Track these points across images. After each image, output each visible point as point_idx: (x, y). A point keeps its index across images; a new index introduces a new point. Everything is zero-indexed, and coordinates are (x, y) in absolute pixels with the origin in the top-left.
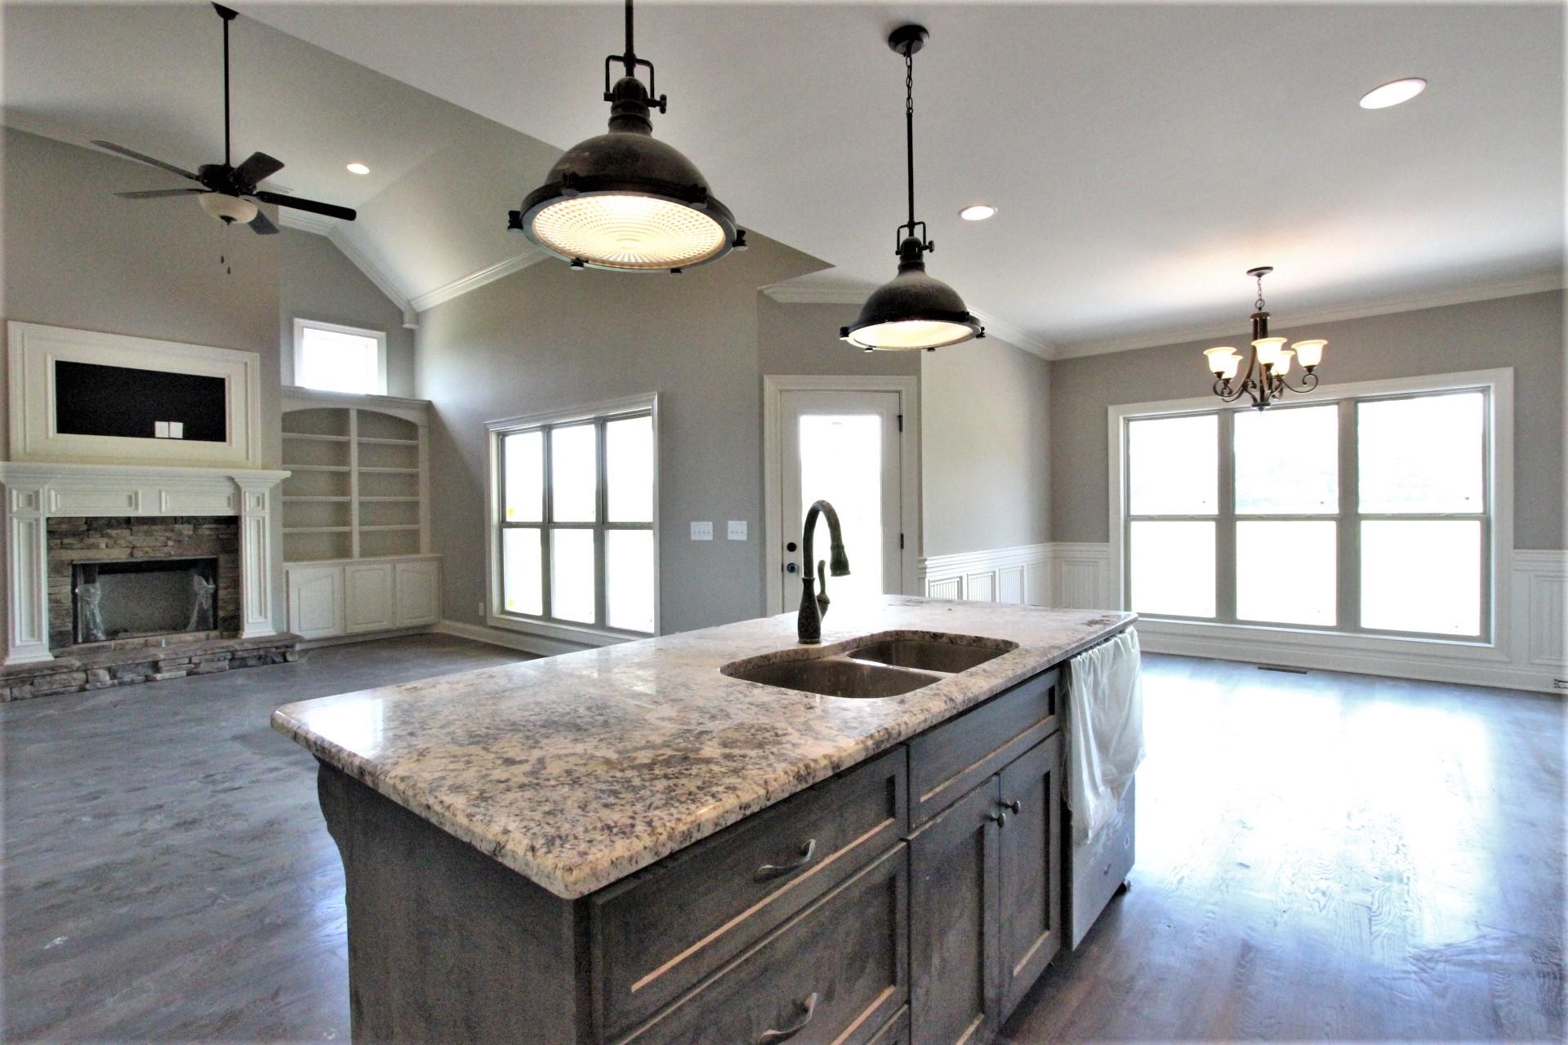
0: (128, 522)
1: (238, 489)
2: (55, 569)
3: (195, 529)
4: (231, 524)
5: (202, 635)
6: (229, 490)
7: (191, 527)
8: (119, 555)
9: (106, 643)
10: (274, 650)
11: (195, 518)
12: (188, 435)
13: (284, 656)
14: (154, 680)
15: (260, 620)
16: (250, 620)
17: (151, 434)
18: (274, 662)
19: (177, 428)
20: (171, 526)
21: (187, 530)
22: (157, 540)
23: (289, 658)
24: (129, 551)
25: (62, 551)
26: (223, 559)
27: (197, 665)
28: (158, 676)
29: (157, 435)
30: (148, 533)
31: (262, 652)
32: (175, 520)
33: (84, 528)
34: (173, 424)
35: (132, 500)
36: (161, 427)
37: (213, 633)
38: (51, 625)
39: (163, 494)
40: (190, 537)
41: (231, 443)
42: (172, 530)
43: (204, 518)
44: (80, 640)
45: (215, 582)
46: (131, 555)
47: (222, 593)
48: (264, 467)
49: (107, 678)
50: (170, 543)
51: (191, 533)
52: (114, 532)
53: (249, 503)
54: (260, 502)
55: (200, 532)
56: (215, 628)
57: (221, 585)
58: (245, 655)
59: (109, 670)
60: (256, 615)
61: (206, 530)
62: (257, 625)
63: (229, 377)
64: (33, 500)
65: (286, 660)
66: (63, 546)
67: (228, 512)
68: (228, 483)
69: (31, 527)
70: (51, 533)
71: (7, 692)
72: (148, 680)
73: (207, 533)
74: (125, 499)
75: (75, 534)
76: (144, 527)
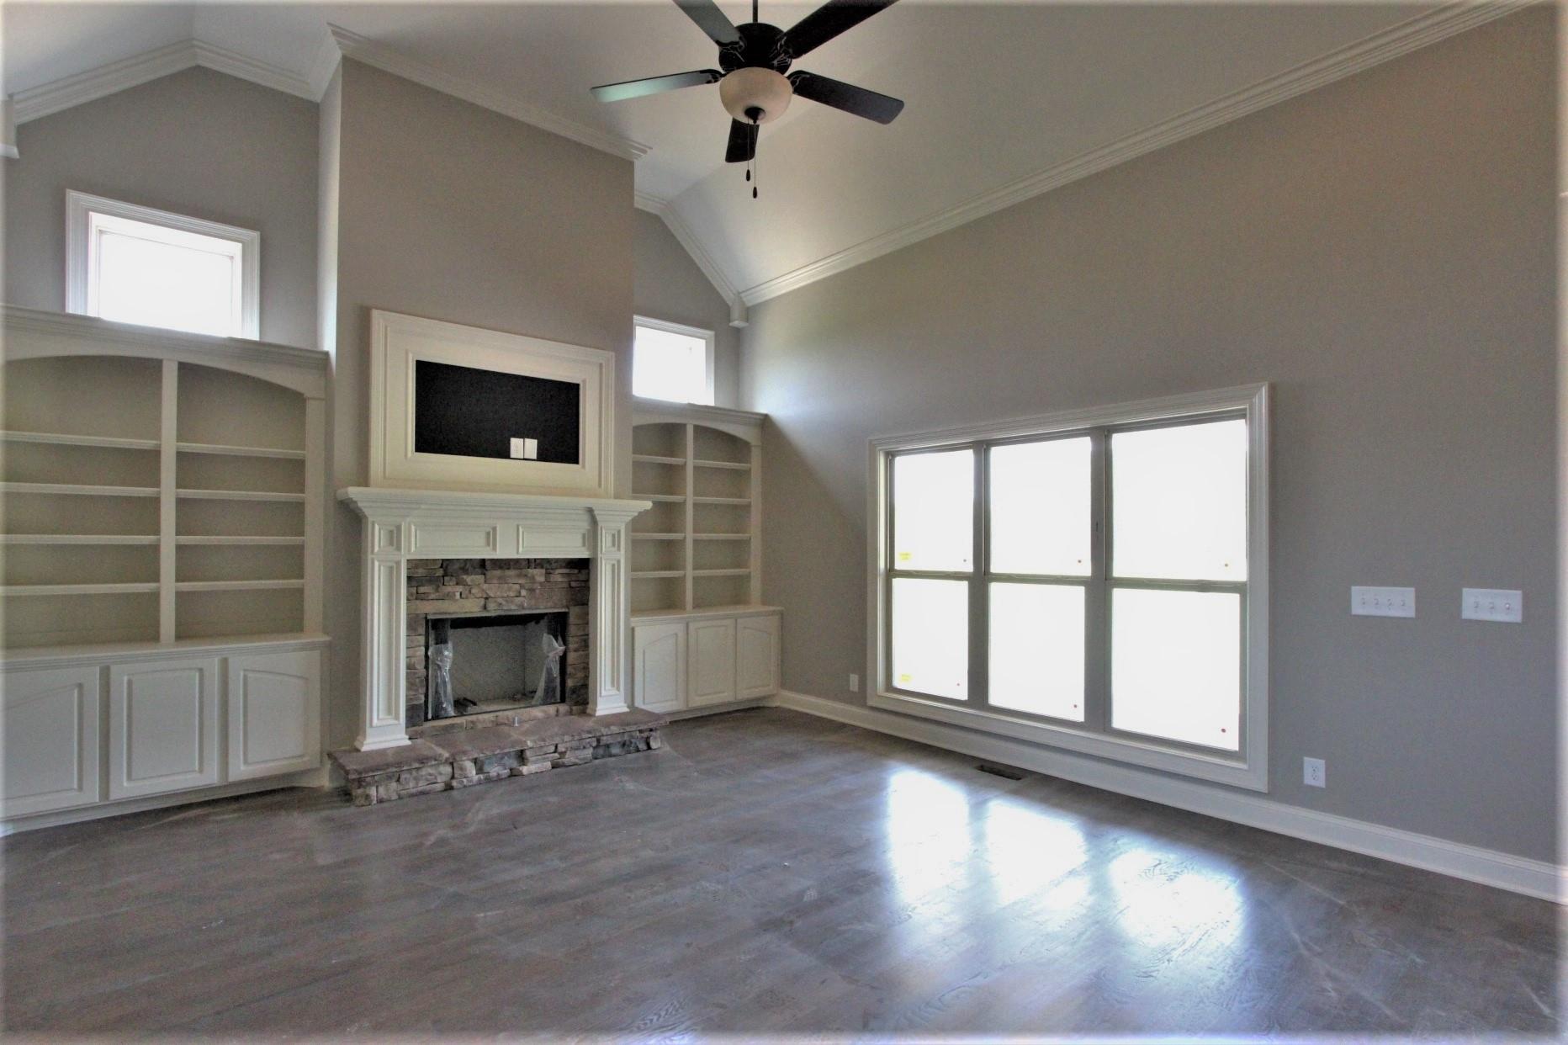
0: (483, 564)
1: (594, 522)
2: (413, 622)
3: (548, 574)
4: (582, 567)
5: (551, 709)
6: (585, 525)
7: (543, 571)
8: (470, 608)
9: (458, 720)
10: (638, 734)
11: (548, 561)
12: (543, 456)
13: (648, 741)
14: (521, 774)
15: (611, 693)
16: (603, 693)
17: (504, 453)
18: (638, 750)
19: (531, 446)
20: (524, 571)
21: (539, 574)
22: (509, 589)
23: (654, 745)
24: (482, 602)
25: (418, 602)
26: (574, 612)
27: (563, 754)
28: (525, 770)
29: (512, 456)
30: (502, 579)
31: (626, 737)
32: (529, 563)
33: (440, 572)
34: (528, 441)
35: (491, 538)
36: (516, 444)
37: (563, 708)
38: (408, 700)
39: (522, 530)
40: (541, 584)
41: (584, 467)
42: (524, 575)
43: (557, 560)
44: (430, 716)
45: (565, 643)
46: (485, 607)
48: (617, 497)
49: (475, 772)
50: (524, 593)
51: (542, 579)
52: (469, 579)
53: (605, 541)
54: (615, 541)
55: (551, 578)
56: (563, 700)
57: (572, 646)
58: (610, 741)
59: (475, 761)
60: (609, 686)
61: (558, 576)
62: (608, 701)
63: (584, 381)
64: (394, 538)
65: (649, 748)
66: (421, 596)
67: (583, 553)
68: (586, 517)
69: (392, 572)
70: (411, 579)
71: (373, 791)
72: (514, 774)
73: (559, 579)
74: (483, 536)
75: (431, 580)
76: (498, 572)
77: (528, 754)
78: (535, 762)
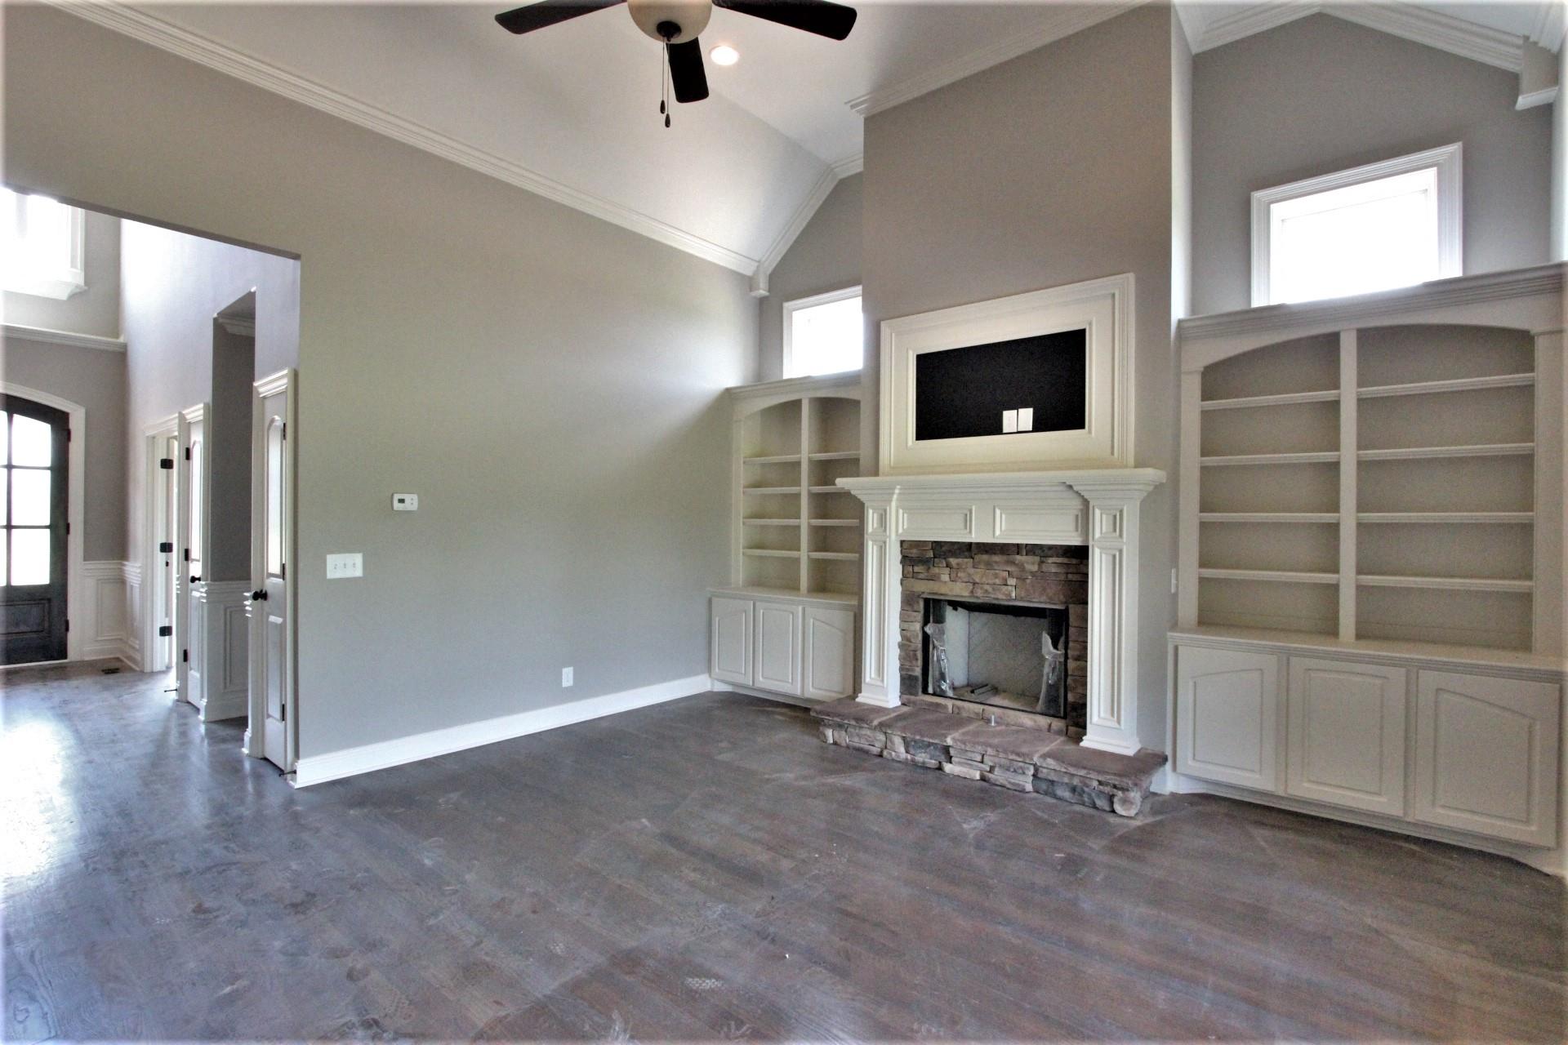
0: (968, 548)
1: (1086, 503)
2: (908, 600)
3: (1041, 563)
4: (1078, 555)
5: (1043, 721)
6: (1076, 504)
7: (1037, 559)
8: (961, 591)
10: (1095, 784)
11: (1040, 547)
12: (1040, 425)
13: (1111, 799)
14: (942, 770)
15: (1107, 722)
16: (1095, 720)
17: (996, 428)
18: (1093, 806)
19: (1026, 416)
20: (1011, 557)
21: (1030, 563)
22: (996, 576)
23: (1118, 808)
24: (970, 587)
25: (912, 580)
26: (1073, 610)
29: (1005, 431)
30: (989, 565)
32: (1018, 548)
33: (931, 554)
34: (1022, 411)
35: (967, 521)
36: (1009, 418)
38: (903, 668)
39: (998, 512)
40: (1033, 574)
41: (1090, 432)
42: (1013, 563)
43: (1051, 547)
44: (930, 690)
46: (973, 593)
47: (1071, 664)
48: (1136, 466)
49: (902, 749)
50: (1011, 582)
51: (1035, 568)
52: (953, 561)
53: (1100, 524)
54: (1116, 523)
55: (1044, 568)
56: (1065, 717)
57: (1070, 653)
59: (904, 739)
60: (1106, 711)
61: (1052, 565)
63: (1091, 327)
64: (883, 520)
65: (1111, 809)
66: (915, 575)
67: (1075, 541)
68: (1070, 494)
69: (884, 551)
70: (906, 560)
71: (829, 733)
72: (940, 768)
73: (1054, 569)
74: (961, 518)
75: (924, 561)
76: (985, 557)
77: (952, 752)
78: (960, 764)
